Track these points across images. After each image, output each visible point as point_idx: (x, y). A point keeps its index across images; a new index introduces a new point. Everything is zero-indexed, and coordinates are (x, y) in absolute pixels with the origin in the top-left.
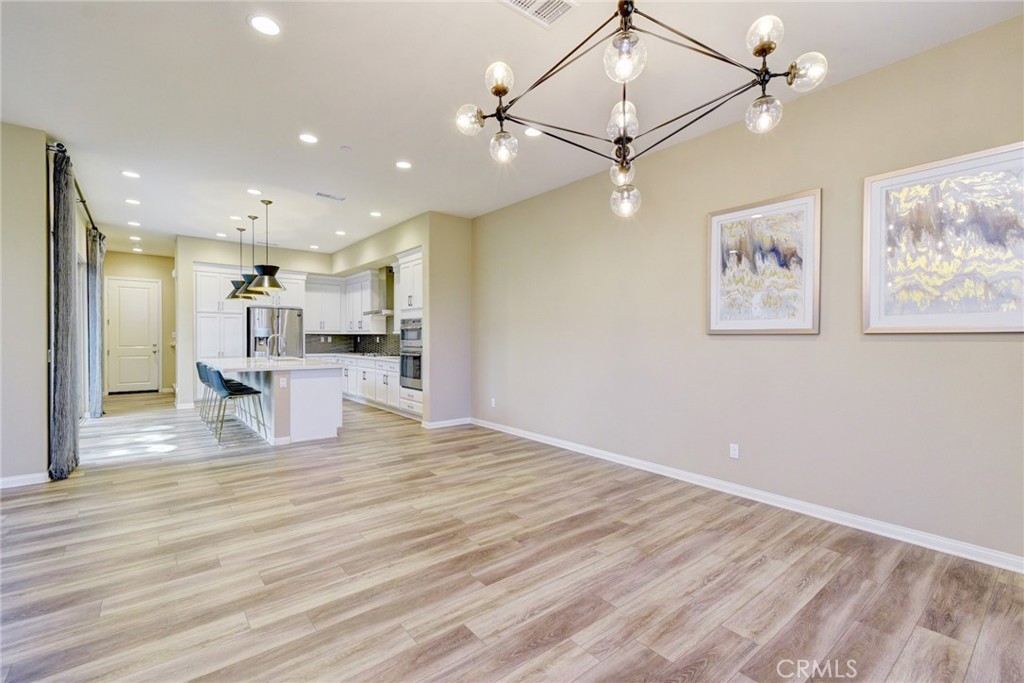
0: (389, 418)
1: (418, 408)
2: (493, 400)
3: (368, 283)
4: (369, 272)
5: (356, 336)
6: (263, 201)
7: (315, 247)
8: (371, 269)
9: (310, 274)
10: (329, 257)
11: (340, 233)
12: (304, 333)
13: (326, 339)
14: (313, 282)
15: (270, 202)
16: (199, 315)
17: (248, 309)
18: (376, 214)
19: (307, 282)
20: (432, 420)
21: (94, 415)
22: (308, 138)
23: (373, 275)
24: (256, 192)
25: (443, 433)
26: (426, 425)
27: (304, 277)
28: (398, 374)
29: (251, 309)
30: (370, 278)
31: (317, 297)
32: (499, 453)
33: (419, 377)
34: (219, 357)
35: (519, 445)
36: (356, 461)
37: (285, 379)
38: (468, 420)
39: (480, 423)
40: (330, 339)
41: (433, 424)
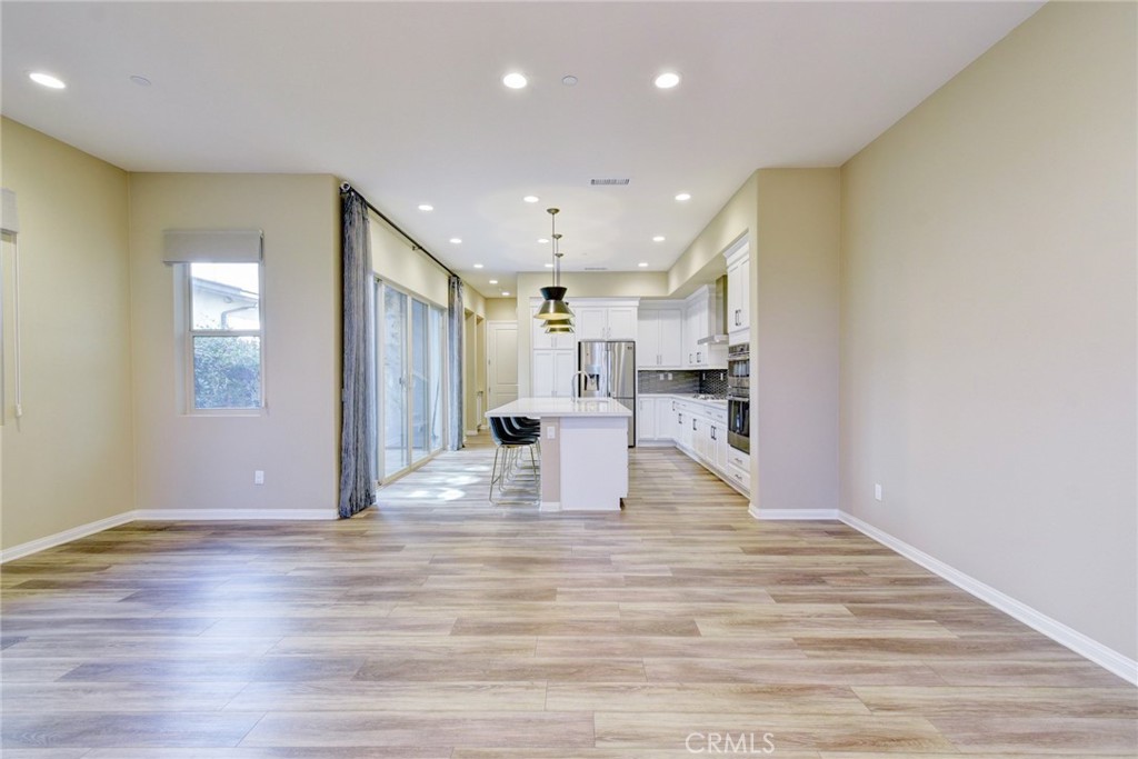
0: (715, 488)
1: (748, 482)
2: (878, 488)
3: (705, 303)
4: (706, 287)
5: (701, 372)
6: (549, 211)
7: (643, 265)
8: (708, 282)
9: (642, 298)
10: (663, 276)
11: (659, 239)
12: (637, 370)
13: (666, 376)
14: (646, 308)
15: (557, 211)
16: (536, 352)
17: (580, 343)
18: (683, 197)
19: (639, 309)
20: (761, 506)
21: (453, 449)
22: (515, 81)
23: (711, 290)
24: (531, 199)
25: (776, 532)
26: (754, 511)
27: (637, 303)
28: (726, 426)
29: (583, 344)
30: (708, 295)
31: (653, 325)
32: (865, 610)
33: (748, 435)
34: (553, 396)
35: (922, 598)
36: (605, 562)
37: (553, 428)
38: (834, 514)
39: (855, 523)
40: (670, 377)
41: (764, 511)
